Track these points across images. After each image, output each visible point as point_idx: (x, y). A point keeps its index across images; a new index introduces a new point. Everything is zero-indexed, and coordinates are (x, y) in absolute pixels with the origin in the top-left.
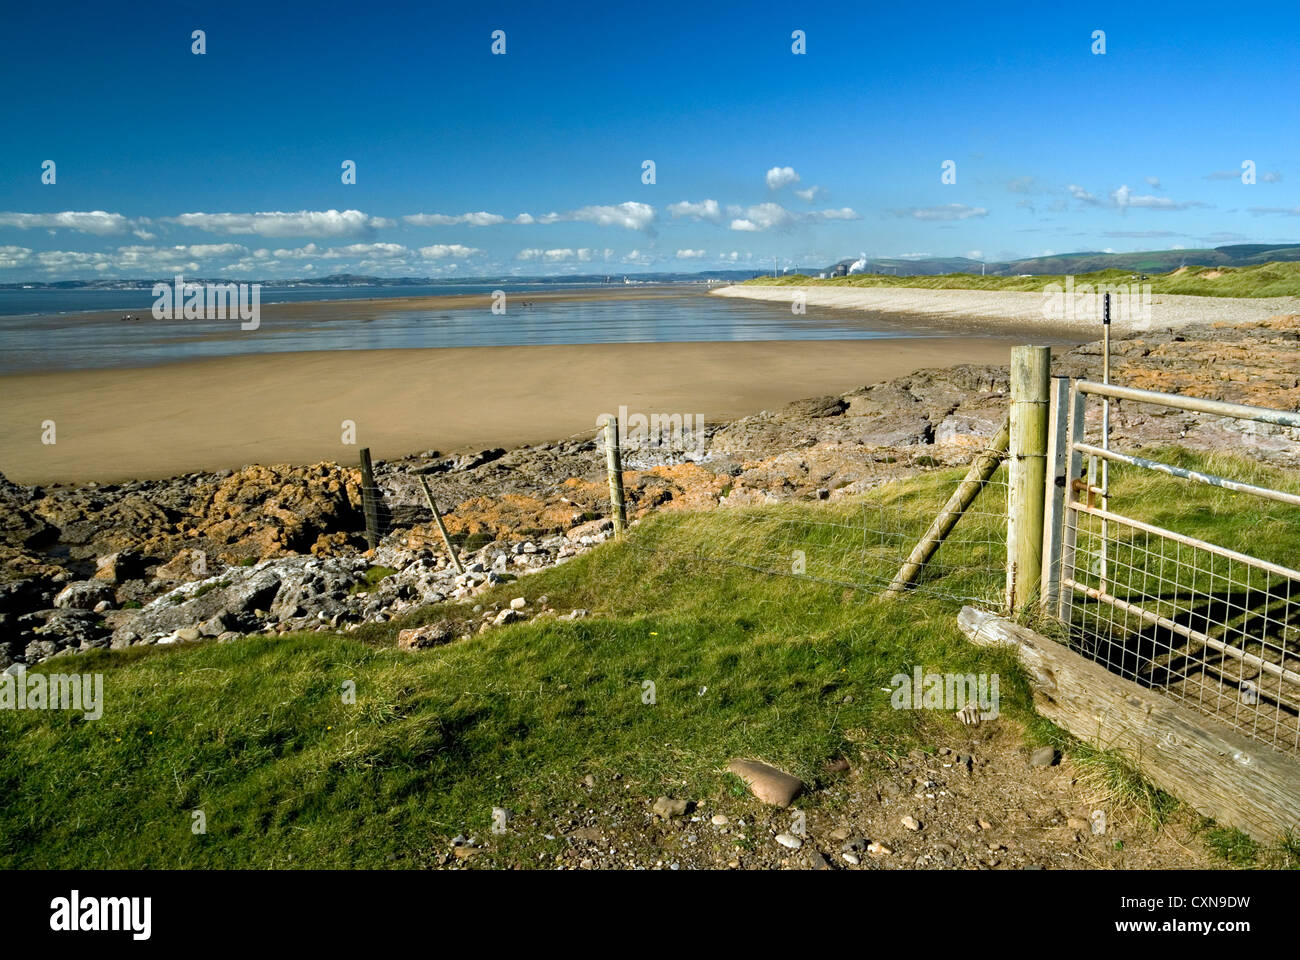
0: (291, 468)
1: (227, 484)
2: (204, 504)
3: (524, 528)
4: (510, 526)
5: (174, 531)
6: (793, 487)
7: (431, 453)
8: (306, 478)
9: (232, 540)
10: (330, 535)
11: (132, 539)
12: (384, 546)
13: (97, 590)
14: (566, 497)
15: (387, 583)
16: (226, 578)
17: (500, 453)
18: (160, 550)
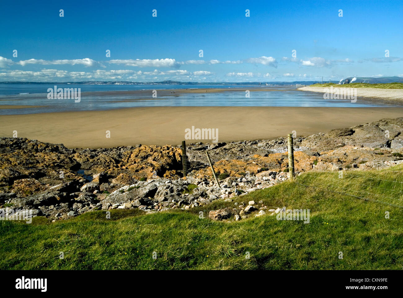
0: (156, 146)
1: (135, 151)
2: (127, 158)
3: (240, 172)
4: (235, 171)
5: (117, 167)
6: (341, 162)
7: (200, 143)
8: (162, 150)
9: (137, 171)
10: (170, 171)
11: (104, 169)
12: (189, 176)
13: (94, 186)
14: (254, 162)
15: (196, 190)
16: (138, 185)
17: (224, 144)
18: (113, 173)
